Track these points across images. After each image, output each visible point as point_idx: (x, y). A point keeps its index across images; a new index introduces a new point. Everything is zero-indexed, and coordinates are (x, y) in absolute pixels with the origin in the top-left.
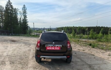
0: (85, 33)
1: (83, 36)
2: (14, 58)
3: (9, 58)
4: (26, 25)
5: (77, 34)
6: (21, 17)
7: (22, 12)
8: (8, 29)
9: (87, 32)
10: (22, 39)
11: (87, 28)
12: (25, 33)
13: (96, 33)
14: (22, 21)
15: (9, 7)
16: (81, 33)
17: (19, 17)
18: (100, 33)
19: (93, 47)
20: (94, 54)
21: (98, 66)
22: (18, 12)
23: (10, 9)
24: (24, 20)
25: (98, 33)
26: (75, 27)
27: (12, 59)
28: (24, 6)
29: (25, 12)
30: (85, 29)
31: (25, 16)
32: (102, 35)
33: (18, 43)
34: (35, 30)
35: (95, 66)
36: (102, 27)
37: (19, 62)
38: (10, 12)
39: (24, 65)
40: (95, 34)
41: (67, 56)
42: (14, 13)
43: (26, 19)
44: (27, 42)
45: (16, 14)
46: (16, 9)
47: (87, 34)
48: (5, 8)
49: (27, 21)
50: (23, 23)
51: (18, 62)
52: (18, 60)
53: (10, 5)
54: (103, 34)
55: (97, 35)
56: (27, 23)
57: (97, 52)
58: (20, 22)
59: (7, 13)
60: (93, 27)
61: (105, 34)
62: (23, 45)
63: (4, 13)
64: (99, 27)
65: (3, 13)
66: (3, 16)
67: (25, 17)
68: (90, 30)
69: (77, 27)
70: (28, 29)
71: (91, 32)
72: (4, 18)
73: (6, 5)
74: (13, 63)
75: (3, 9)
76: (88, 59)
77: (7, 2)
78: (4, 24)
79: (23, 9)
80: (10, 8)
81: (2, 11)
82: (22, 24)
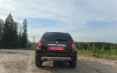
0: (87, 48)
1: (86, 51)
2: (10, 64)
3: (4, 64)
4: (26, 39)
5: (79, 49)
6: (21, 31)
7: (22, 26)
8: (6, 42)
9: (89, 48)
10: (20, 52)
11: (89, 44)
12: (24, 47)
13: (98, 48)
14: (22, 34)
15: (9, 20)
16: (83, 48)
17: (19, 31)
18: (102, 48)
19: (98, 57)
20: (100, 62)
21: (107, 70)
22: (18, 26)
23: (10, 23)
24: (24, 33)
25: (101, 48)
26: (76, 42)
27: (7, 64)
28: (25, 20)
29: (25, 26)
30: (87, 45)
31: (26, 29)
32: (104, 50)
33: (15, 54)
34: (35, 45)
35: (103, 70)
36: (104, 43)
37: (16, 67)
38: (10, 25)
39: (21, 69)
40: (97, 50)
41: (71, 58)
42: (14, 27)
43: (27, 33)
44: (25, 53)
45: (16, 27)
46: (16, 23)
47: (89, 50)
48: (5, 21)
49: (27, 35)
50: (23, 37)
51: (14, 67)
52: (15, 65)
53: (11, 18)
54: (106, 50)
55: (100, 51)
56: (27, 37)
57: (102, 61)
58: (20, 35)
59: (7, 26)
60: (94, 43)
61: (107, 49)
62: (21, 55)
63: (4, 27)
64: (101, 42)
65: (2, 27)
66: (2, 30)
67: (26, 31)
68: (92, 46)
69: (79, 43)
70: (27, 43)
71: (93, 47)
72: (3, 32)
73: (7, 19)
74: (8, 67)
75: (3, 22)
76: (95, 65)
77: (8, 16)
78: (2, 38)
79: (24, 23)
80: (11, 21)
81: (1, 25)
82: (21, 38)
